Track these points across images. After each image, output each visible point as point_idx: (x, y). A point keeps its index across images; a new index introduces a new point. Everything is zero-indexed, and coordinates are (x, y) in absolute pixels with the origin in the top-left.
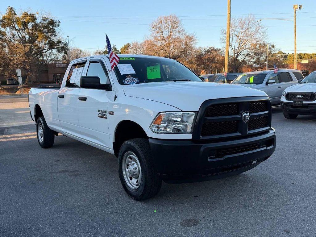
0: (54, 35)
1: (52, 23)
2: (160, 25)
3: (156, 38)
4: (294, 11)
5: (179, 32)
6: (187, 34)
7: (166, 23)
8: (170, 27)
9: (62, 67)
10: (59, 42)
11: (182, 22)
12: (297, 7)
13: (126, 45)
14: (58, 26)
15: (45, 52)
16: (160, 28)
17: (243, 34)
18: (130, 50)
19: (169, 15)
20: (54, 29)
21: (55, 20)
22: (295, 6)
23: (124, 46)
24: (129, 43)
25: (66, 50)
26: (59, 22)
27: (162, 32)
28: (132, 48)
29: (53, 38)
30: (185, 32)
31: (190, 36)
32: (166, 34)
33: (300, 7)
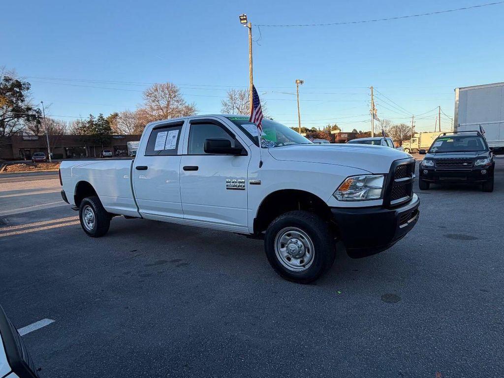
0: (21, 100)
1: (18, 85)
2: (156, 93)
3: (152, 108)
4: (296, 86)
5: (178, 101)
6: (187, 105)
7: (163, 91)
8: (167, 96)
9: (32, 140)
10: (29, 109)
11: (181, 92)
12: (298, 82)
13: (113, 114)
14: (28, 89)
15: (8, 121)
16: (155, 97)
17: (243, 106)
18: (118, 120)
19: (165, 83)
20: (21, 93)
21: (22, 81)
22: (296, 81)
23: (110, 116)
24: (117, 112)
25: (40, 119)
26: (29, 84)
27: (158, 101)
28: (121, 118)
29: (20, 104)
30: (184, 102)
31: (190, 106)
32: (163, 103)
33: (301, 82)
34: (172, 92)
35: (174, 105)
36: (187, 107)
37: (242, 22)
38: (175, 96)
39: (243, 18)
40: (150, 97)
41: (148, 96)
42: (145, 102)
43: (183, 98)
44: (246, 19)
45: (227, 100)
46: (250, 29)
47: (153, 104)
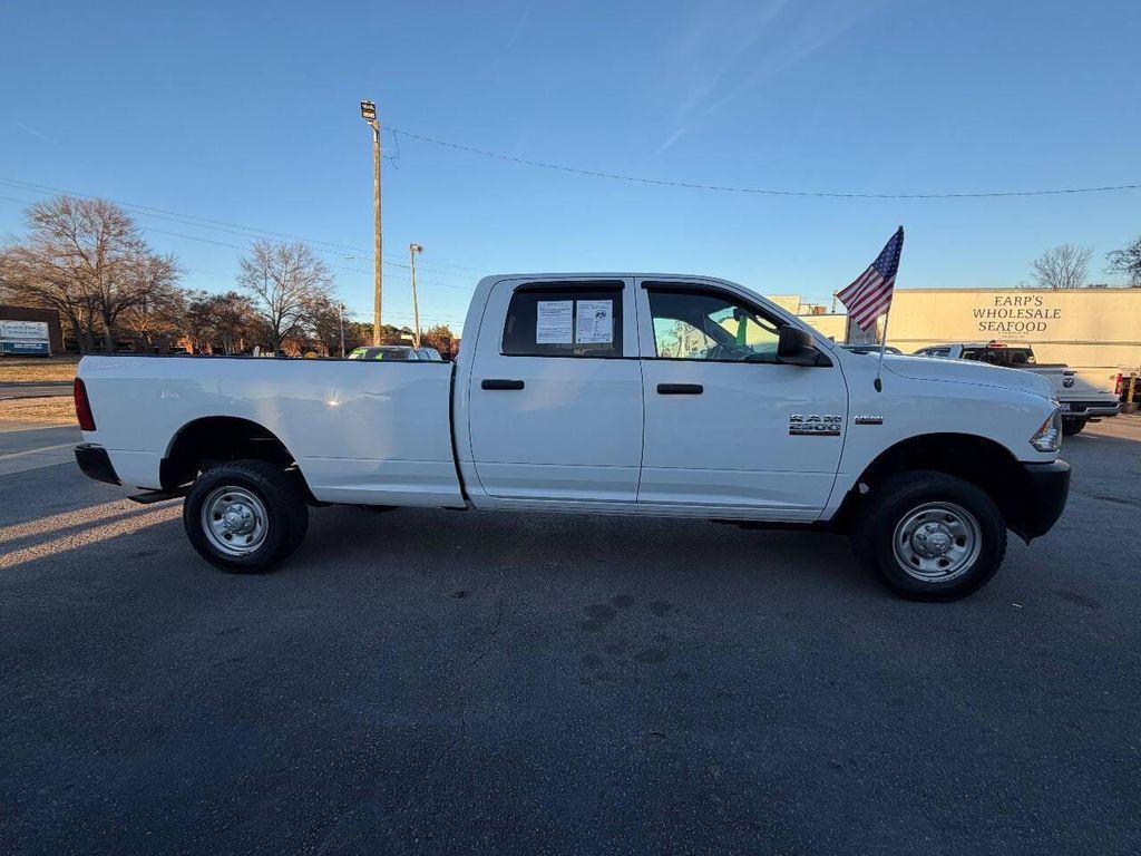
2: (66, 217)
5: (129, 244)
6: (154, 255)
11: (138, 225)
19: (93, 198)
22: (411, 246)
30: (146, 249)
31: (162, 259)
32: (87, 243)
33: (420, 249)
34: (113, 223)
35: (117, 251)
36: (155, 262)
37: (366, 114)
38: (121, 233)
39: (367, 108)
40: (47, 222)
41: (39, 219)
42: (30, 232)
43: (143, 239)
44: (372, 111)
45: (251, 257)
46: (378, 133)
47: (56, 242)
